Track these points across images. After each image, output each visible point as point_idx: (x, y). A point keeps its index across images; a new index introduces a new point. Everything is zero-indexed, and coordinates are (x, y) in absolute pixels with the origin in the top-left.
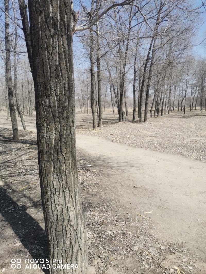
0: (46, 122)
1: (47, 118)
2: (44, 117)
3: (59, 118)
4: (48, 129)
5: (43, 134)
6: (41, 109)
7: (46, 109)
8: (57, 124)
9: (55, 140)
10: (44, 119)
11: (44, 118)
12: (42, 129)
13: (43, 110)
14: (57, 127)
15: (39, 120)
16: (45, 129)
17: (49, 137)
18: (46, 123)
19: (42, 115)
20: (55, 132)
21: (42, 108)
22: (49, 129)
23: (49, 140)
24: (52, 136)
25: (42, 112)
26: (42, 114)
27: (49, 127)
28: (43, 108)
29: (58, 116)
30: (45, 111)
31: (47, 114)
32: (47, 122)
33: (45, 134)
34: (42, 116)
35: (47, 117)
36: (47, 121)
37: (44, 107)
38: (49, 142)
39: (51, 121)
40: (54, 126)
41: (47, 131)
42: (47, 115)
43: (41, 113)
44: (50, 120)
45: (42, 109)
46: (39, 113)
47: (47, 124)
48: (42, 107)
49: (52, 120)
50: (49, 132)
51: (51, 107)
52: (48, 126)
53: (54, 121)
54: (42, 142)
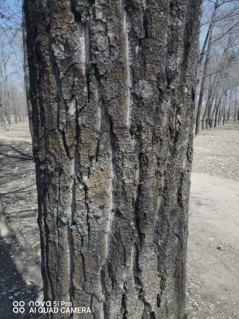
0: (72, 153)
1: (77, 137)
2: (61, 128)
3: (138, 138)
4: (81, 187)
5: (60, 208)
6: (49, 90)
7: (73, 86)
8: (128, 165)
9: (113, 242)
10: (64, 138)
11: (63, 133)
12: (54, 187)
13: (60, 92)
14: (127, 182)
15: (43, 144)
16: (67, 187)
17: (86, 228)
18: (71, 159)
19: (55, 121)
20: (116, 202)
21: (54, 85)
22: (86, 189)
23: (86, 239)
24: (100, 221)
25: (55, 106)
26: (55, 116)
27: (85, 178)
28: (59, 82)
29: (132, 127)
30: (66, 97)
31: (77, 113)
32: (78, 156)
33: (69, 211)
34: (54, 127)
35: (78, 129)
36: (77, 151)
37: (62, 75)
38: (84, 250)
39: (98, 149)
40: (112, 174)
41: (80, 197)
42: (77, 121)
43: (50, 108)
44: (94, 147)
45: (54, 91)
46: (42, 109)
47: (78, 162)
48: (52, 78)
49: (102, 146)
50: (87, 204)
51: (99, 77)
52: (81, 174)
53: (110, 152)
54: (57, 241)
